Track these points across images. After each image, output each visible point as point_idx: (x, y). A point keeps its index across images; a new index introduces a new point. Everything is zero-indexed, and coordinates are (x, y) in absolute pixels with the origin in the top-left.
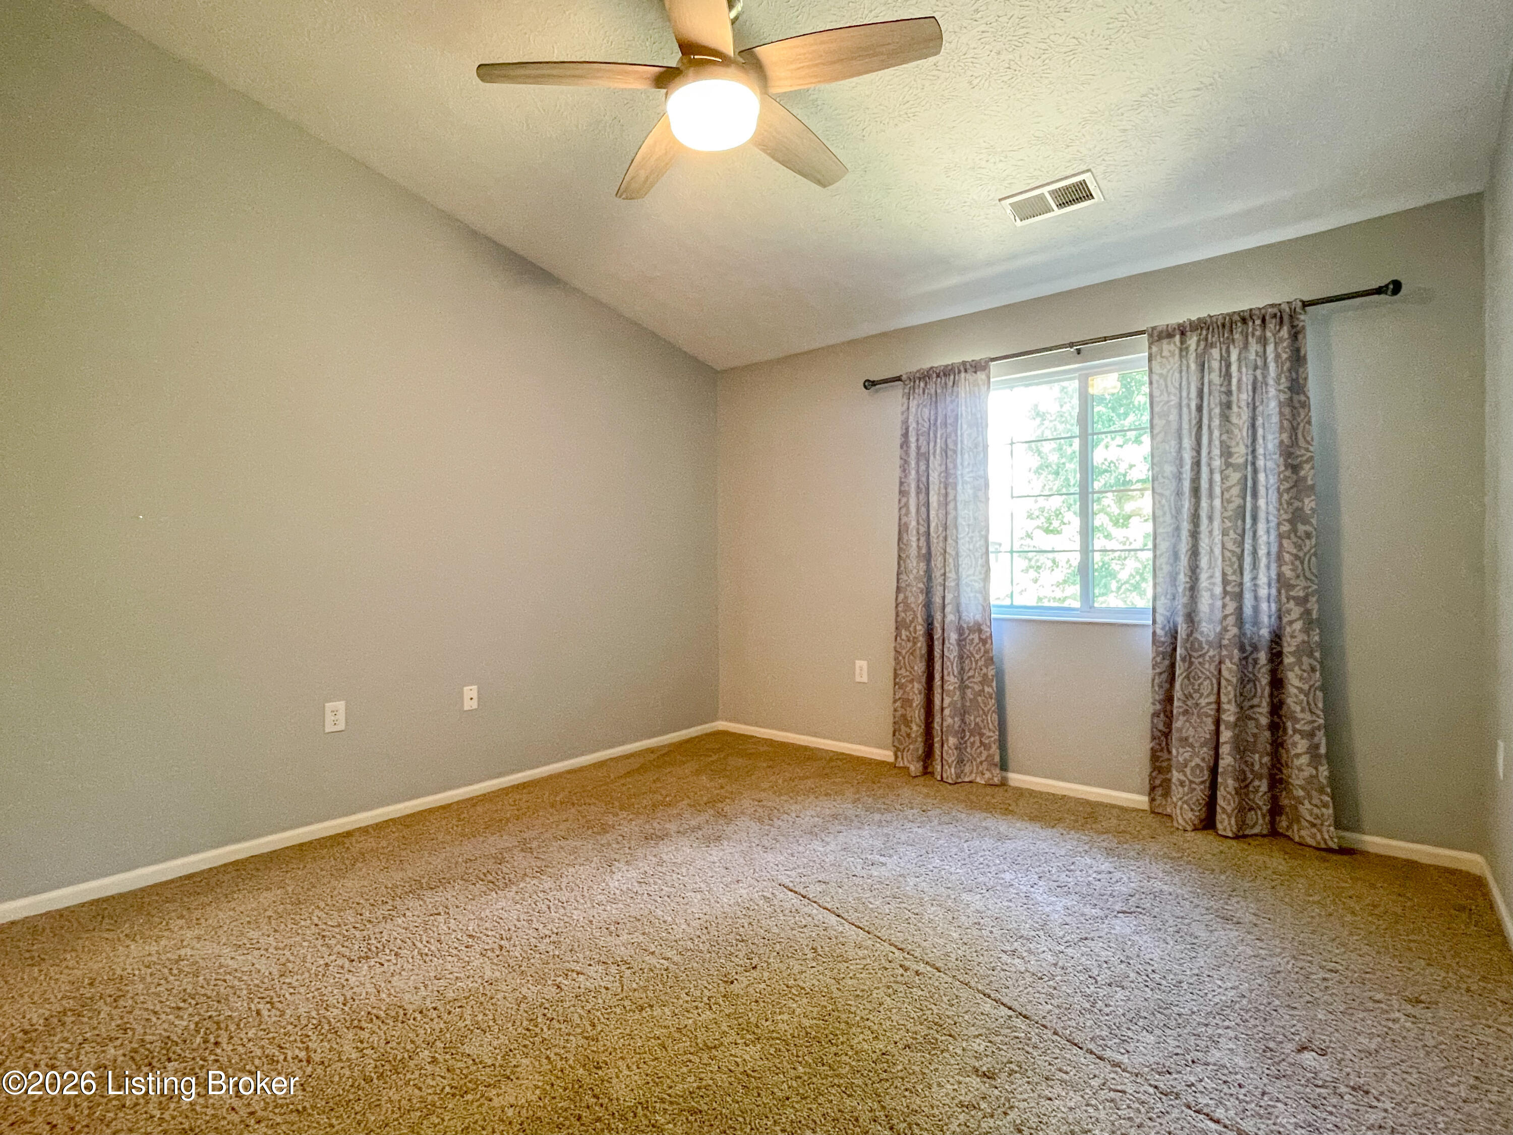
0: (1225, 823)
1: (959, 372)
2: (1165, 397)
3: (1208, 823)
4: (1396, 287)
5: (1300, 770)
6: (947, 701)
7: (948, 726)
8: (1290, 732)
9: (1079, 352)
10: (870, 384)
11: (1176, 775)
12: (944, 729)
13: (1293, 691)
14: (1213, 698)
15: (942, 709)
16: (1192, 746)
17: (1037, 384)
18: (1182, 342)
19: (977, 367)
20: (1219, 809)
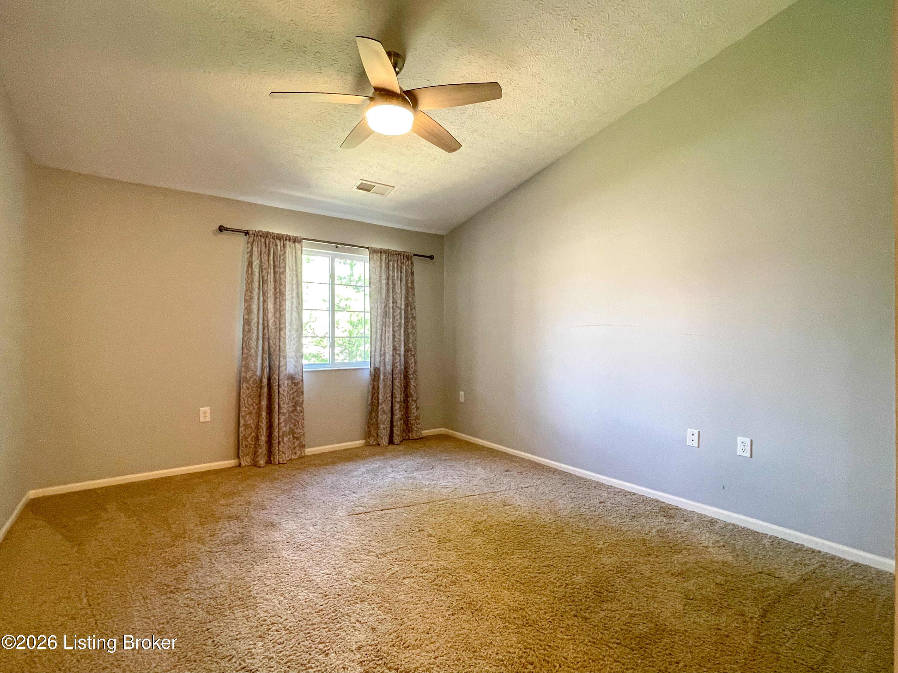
0: (397, 439)
1: (286, 240)
2: (375, 276)
3: (391, 442)
4: (431, 257)
5: (414, 413)
6: (282, 418)
7: (283, 432)
8: (411, 401)
9: (337, 247)
10: (221, 229)
11: (382, 426)
12: (281, 434)
13: (412, 386)
14: (390, 394)
15: (279, 424)
16: (386, 414)
17: (324, 256)
18: (381, 256)
19: (296, 240)
20: (395, 435)
